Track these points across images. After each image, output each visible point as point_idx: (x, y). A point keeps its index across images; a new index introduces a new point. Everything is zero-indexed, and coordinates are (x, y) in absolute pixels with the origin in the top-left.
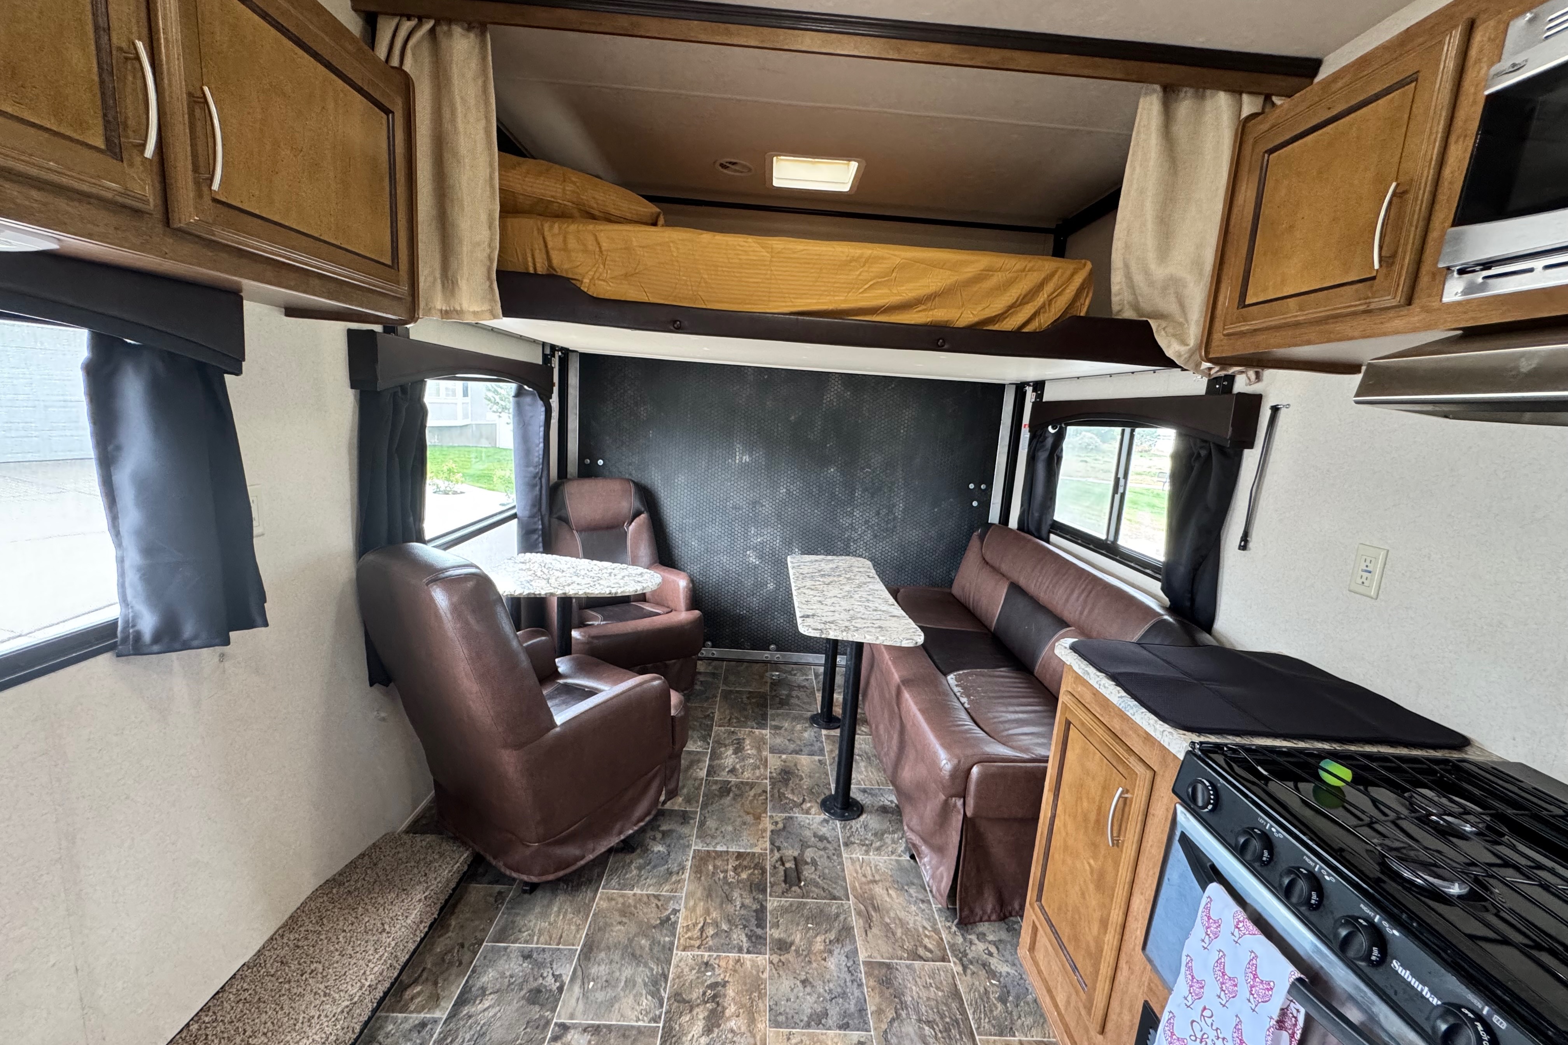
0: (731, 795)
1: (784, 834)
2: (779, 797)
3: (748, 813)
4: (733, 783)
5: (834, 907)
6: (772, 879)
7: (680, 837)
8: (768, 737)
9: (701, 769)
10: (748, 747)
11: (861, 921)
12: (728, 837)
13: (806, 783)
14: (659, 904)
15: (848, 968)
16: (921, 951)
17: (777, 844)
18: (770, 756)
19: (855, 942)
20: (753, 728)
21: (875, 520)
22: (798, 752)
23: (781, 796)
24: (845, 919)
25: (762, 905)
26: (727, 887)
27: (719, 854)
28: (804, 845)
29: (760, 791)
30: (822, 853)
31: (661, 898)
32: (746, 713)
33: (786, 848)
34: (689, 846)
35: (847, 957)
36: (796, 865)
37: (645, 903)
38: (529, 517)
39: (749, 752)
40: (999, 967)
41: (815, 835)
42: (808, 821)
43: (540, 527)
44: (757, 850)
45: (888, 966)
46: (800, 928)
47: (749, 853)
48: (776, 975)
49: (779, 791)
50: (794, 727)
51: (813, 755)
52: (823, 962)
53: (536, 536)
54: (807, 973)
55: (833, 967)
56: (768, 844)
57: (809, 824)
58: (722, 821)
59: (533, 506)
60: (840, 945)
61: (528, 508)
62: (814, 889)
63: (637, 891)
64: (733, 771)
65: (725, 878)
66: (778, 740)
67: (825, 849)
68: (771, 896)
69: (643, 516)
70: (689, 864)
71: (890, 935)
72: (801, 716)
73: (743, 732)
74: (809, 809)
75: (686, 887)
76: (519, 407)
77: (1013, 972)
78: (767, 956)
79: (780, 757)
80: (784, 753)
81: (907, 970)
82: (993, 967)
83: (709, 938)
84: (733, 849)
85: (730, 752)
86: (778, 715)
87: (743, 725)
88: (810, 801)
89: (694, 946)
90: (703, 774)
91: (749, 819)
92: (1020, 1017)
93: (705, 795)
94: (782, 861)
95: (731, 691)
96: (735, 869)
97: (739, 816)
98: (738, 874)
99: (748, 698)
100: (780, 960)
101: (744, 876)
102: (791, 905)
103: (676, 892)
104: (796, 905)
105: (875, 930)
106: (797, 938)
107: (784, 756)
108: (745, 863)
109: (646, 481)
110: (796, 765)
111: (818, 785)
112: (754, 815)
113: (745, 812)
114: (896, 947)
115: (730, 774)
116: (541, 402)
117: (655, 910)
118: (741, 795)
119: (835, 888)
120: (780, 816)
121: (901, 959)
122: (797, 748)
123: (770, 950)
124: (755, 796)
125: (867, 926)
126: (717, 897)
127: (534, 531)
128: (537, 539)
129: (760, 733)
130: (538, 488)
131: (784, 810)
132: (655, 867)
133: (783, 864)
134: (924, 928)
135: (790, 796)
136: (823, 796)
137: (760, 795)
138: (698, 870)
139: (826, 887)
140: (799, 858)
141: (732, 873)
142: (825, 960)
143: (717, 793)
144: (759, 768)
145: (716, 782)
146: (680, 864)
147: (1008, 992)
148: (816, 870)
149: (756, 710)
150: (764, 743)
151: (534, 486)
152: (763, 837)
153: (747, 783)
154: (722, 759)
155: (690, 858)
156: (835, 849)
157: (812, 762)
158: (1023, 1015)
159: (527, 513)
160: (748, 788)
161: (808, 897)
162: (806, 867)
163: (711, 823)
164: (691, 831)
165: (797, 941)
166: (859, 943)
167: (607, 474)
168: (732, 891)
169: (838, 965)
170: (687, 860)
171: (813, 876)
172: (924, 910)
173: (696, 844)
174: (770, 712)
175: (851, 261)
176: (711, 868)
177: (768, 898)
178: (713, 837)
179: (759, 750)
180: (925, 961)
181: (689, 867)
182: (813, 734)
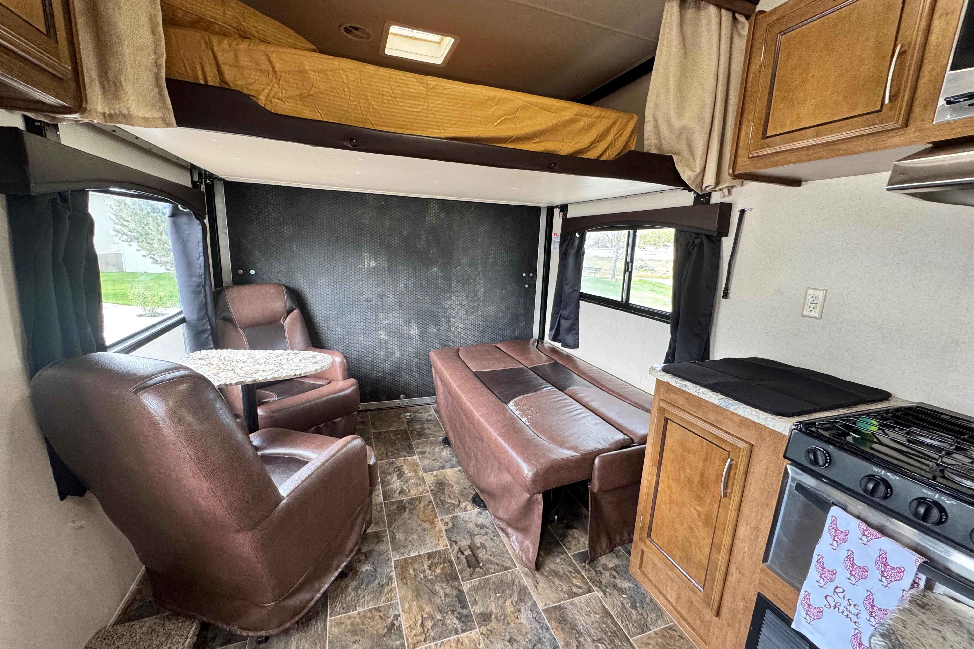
0: (407, 510)
1: (455, 530)
2: (442, 503)
3: (425, 521)
4: (405, 501)
5: (509, 575)
6: (459, 567)
7: (380, 554)
8: (418, 461)
9: (378, 496)
10: (407, 471)
11: (530, 580)
12: (417, 544)
13: (457, 489)
14: (381, 614)
15: (535, 618)
16: (575, 590)
17: (453, 540)
18: (425, 474)
19: (532, 597)
20: (405, 456)
21: (465, 302)
22: (443, 467)
23: (443, 503)
24: (519, 582)
25: (459, 590)
26: (429, 584)
27: (414, 559)
28: (472, 535)
29: (427, 502)
30: (486, 537)
31: (382, 609)
32: (396, 447)
33: (461, 541)
34: (389, 559)
35: (531, 610)
36: (472, 552)
37: (370, 618)
38: (198, 320)
39: (409, 475)
40: (623, 584)
41: (477, 526)
42: (468, 516)
43: (209, 327)
44: (441, 548)
45: (559, 608)
46: (492, 599)
47: (436, 552)
48: (489, 642)
49: (440, 499)
50: (433, 450)
51: (453, 467)
52: (517, 620)
53: (206, 336)
54: (510, 633)
55: (525, 622)
56: (447, 541)
57: (469, 518)
58: (408, 532)
59: (200, 310)
60: (523, 603)
61: (196, 312)
62: (490, 566)
63: (360, 609)
64: (402, 492)
65: (425, 577)
66: (426, 462)
67: (487, 534)
68: (463, 580)
69: (295, 311)
70: (394, 574)
71: (552, 584)
72: (436, 441)
73: (399, 461)
74: (466, 507)
75: (398, 594)
76: (176, 227)
77: (631, 585)
78: (477, 630)
79: (432, 474)
80: (434, 470)
81: (572, 607)
82: (619, 586)
83: (431, 630)
84: (423, 552)
85: (395, 478)
86: (420, 444)
87: (397, 455)
88: (464, 501)
89: (421, 641)
90: (381, 499)
91: (426, 525)
92: (648, 616)
93: (388, 516)
94: (461, 551)
95: (380, 432)
96: (430, 567)
97: (419, 525)
98: (434, 571)
99: (394, 435)
100: (488, 630)
101: (438, 571)
102: (480, 583)
103: (391, 600)
104: (483, 582)
105: (541, 584)
106: (493, 607)
107: (434, 473)
108: (436, 560)
109: (294, 285)
110: (445, 477)
111: (465, 488)
112: (429, 522)
113: (421, 520)
114: (559, 592)
115: (401, 495)
116: (198, 222)
117: (379, 621)
118: (414, 509)
119: (504, 561)
120: (447, 518)
121: (565, 600)
122: (442, 465)
123: (478, 624)
124: (424, 507)
125: (535, 582)
126: (424, 594)
127: (204, 331)
128: (207, 338)
129: (412, 459)
130: (203, 295)
131: (449, 513)
132: (368, 585)
133: (463, 553)
134: (570, 572)
135: (449, 501)
136: (472, 496)
137: (428, 505)
138: (403, 577)
139: (498, 562)
140: (471, 545)
141: (429, 571)
142: (517, 618)
143: (396, 511)
144: (420, 485)
145: (393, 503)
146: (387, 577)
147: (635, 600)
148: (486, 551)
149: (403, 443)
150: (417, 466)
151: (200, 293)
152: (442, 537)
153: (416, 499)
154: (391, 484)
155: (394, 569)
156: (494, 532)
157: (455, 472)
158: (649, 613)
159: (195, 317)
160: (417, 502)
161: (489, 574)
162: (479, 550)
163: (400, 536)
164: (386, 546)
165: (494, 610)
166: (535, 597)
167: (259, 280)
168: (434, 585)
169: (528, 619)
170: (392, 571)
171: (486, 556)
172: (565, 559)
173: (394, 556)
174: (413, 442)
175: (488, 100)
176: (411, 572)
177: (462, 583)
178: (405, 547)
179: (416, 472)
180: (580, 596)
181: (395, 576)
182: (448, 452)
